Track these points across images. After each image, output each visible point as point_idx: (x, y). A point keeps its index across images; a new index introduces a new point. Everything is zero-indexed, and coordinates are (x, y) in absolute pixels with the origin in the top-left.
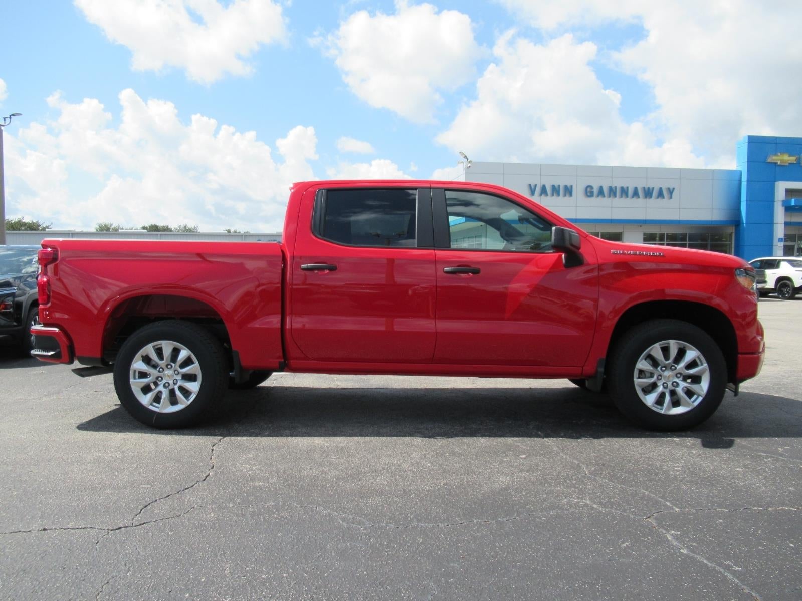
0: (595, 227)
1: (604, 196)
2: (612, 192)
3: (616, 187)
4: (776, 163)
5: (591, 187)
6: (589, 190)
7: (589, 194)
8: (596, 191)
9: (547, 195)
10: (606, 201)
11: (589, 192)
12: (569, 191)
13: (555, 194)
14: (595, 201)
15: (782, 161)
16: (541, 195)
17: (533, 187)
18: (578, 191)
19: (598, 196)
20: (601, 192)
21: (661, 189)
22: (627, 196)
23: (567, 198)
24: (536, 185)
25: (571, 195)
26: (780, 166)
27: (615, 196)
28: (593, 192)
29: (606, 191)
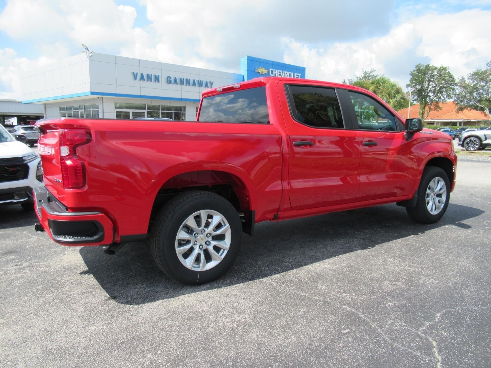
0: (171, 102)
1: (177, 84)
2: (182, 82)
3: (183, 79)
4: (259, 73)
5: (170, 77)
6: (168, 79)
7: (169, 82)
8: (173, 80)
9: (144, 80)
10: (178, 87)
11: (169, 81)
12: (157, 79)
13: (149, 80)
14: (172, 86)
15: (262, 72)
16: (140, 80)
17: (135, 74)
18: (163, 79)
19: (174, 84)
20: (175, 81)
21: (207, 82)
22: (190, 85)
23: (156, 83)
24: (137, 73)
25: (159, 81)
26: (261, 74)
27: (183, 84)
28: (171, 80)
29: (178, 81)
